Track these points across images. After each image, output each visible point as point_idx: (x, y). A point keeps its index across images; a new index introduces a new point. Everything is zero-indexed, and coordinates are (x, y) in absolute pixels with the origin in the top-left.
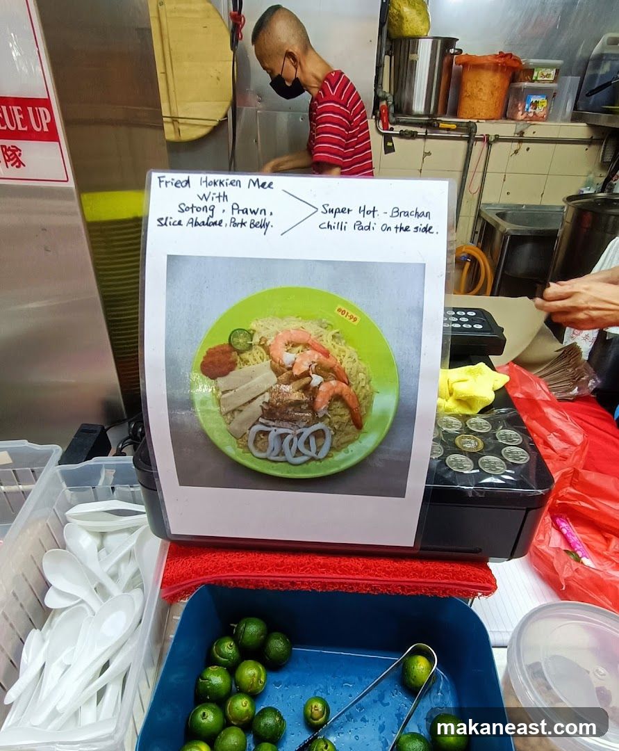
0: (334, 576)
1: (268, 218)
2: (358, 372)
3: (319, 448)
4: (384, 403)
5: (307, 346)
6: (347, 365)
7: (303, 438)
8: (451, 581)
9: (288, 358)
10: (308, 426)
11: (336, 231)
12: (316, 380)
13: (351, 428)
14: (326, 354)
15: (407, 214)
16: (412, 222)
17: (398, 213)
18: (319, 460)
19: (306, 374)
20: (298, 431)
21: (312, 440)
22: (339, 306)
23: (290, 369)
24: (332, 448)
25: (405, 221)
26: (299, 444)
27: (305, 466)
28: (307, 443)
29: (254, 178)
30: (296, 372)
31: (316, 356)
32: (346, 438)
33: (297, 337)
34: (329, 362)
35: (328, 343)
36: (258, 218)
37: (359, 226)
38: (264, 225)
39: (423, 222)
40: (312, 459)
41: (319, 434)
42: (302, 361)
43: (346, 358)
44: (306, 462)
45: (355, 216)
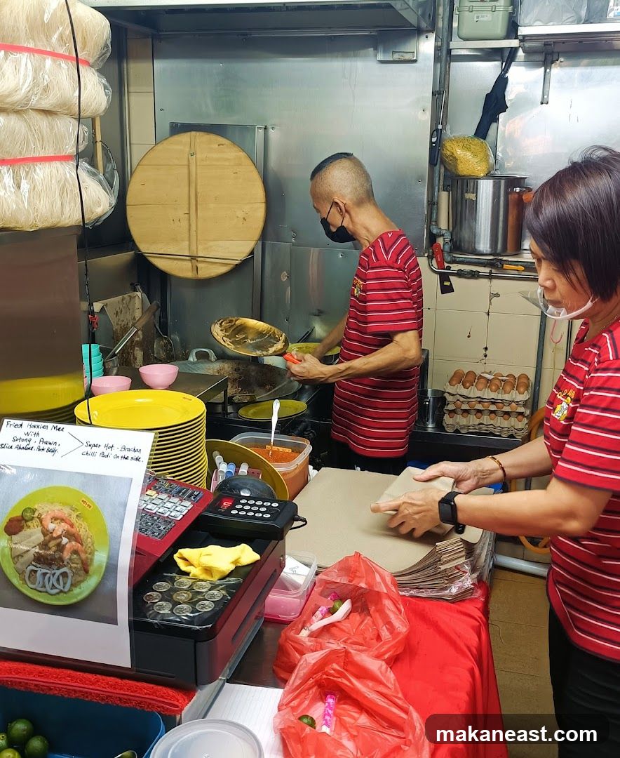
0: (76, 684)
1: (57, 447)
2: (88, 538)
3: (65, 584)
4: (100, 558)
5: (62, 520)
6: (82, 532)
7: (56, 576)
8: (151, 697)
9: (51, 526)
10: (58, 569)
11: (90, 457)
12: (65, 540)
13: (82, 572)
14: (72, 525)
15: (129, 450)
16: (131, 454)
17: (124, 448)
18: (65, 593)
19: (60, 537)
20: (53, 572)
21: (61, 578)
22: (83, 499)
23: (51, 533)
24: (72, 585)
25: (126, 454)
26: (53, 580)
27: (57, 596)
28: (58, 580)
29: (55, 425)
30: (54, 535)
31: (66, 527)
32: (80, 579)
33: (58, 514)
34: (73, 530)
35: (74, 519)
36: (52, 447)
37: (103, 455)
38: (54, 451)
39: (136, 455)
40: (61, 591)
41: (64, 575)
42: (58, 528)
43: (82, 529)
44: (58, 593)
45: (102, 449)
